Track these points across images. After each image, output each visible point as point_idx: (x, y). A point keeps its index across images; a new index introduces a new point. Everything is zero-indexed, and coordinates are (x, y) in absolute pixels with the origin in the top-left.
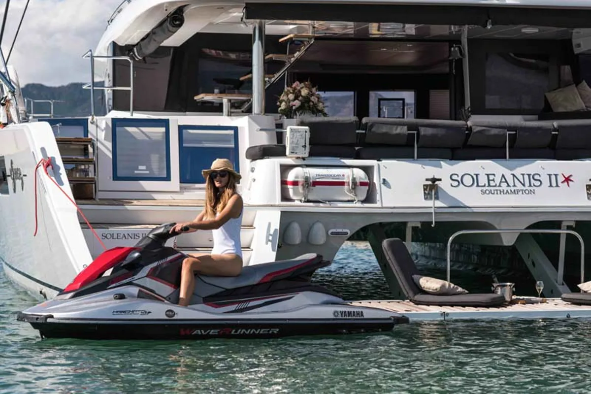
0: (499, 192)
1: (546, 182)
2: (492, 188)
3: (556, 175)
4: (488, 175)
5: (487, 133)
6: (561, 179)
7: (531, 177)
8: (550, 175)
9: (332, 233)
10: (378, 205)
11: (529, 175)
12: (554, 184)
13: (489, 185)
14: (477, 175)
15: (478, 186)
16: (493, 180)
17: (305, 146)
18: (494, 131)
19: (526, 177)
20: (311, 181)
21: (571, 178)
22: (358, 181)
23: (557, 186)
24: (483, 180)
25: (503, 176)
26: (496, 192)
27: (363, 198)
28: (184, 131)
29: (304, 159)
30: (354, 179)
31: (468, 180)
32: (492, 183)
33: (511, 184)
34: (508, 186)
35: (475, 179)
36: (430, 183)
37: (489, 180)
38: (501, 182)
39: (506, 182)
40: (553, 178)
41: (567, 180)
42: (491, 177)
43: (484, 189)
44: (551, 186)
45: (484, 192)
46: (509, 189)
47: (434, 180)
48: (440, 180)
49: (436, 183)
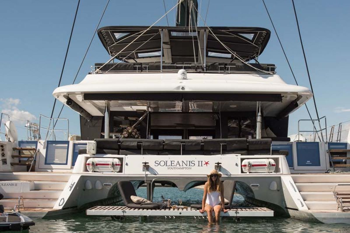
0: (175, 168)
1: (197, 164)
3: (202, 162)
4: (171, 161)
5: (171, 144)
7: (190, 162)
8: (199, 162)
9: (104, 185)
10: (123, 173)
11: (190, 161)
12: (200, 165)
13: (171, 166)
14: (167, 161)
15: (166, 166)
16: (174, 163)
17: (94, 150)
18: (174, 143)
19: (188, 162)
20: (95, 163)
21: (208, 163)
22: (115, 163)
23: (202, 166)
24: (169, 163)
25: (178, 162)
26: (174, 168)
27: (118, 170)
28: (76, 146)
29: (94, 155)
30: (113, 163)
31: (162, 163)
32: (173, 165)
33: (181, 165)
34: (180, 166)
35: (166, 163)
36: (144, 164)
37: (172, 163)
38: (177, 164)
39: (179, 164)
40: (200, 162)
41: (207, 163)
42: (173, 162)
43: (169, 167)
44: (199, 166)
45: (169, 168)
46: (180, 167)
47: (146, 163)
48: (148, 163)
49: (147, 164)
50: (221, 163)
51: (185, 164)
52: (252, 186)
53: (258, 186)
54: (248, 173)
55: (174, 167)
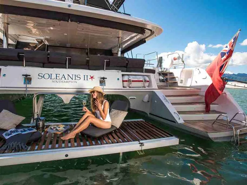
0: (60, 82)
1: (82, 78)
2: (58, 80)
4: (56, 75)
6: (89, 77)
7: (76, 76)
11: (75, 75)
13: (56, 79)
14: (51, 74)
15: (51, 79)
16: (59, 77)
21: (93, 77)
23: (87, 80)
25: (63, 75)
26: (59, 82)
31: (46, 76)
33: (67, 78)
34: (65, 79)
35: (50, 76)
36: (25, 77)
37: (56, 76)
38: (62, 77)
39: (65, 77)
40: (86, 77)
41: (92, 78)
42: (58, 75)
43: (54, 80)
44: (84, 80)
46: (65, 80)
47: (26, 75)
48: (30, 76)
49: (28, 77)
50: (106, 78)
51: (71, 77)
52: (130, 98)
53: (135, 98)
54: (128, 88)
55: (60, 80)
